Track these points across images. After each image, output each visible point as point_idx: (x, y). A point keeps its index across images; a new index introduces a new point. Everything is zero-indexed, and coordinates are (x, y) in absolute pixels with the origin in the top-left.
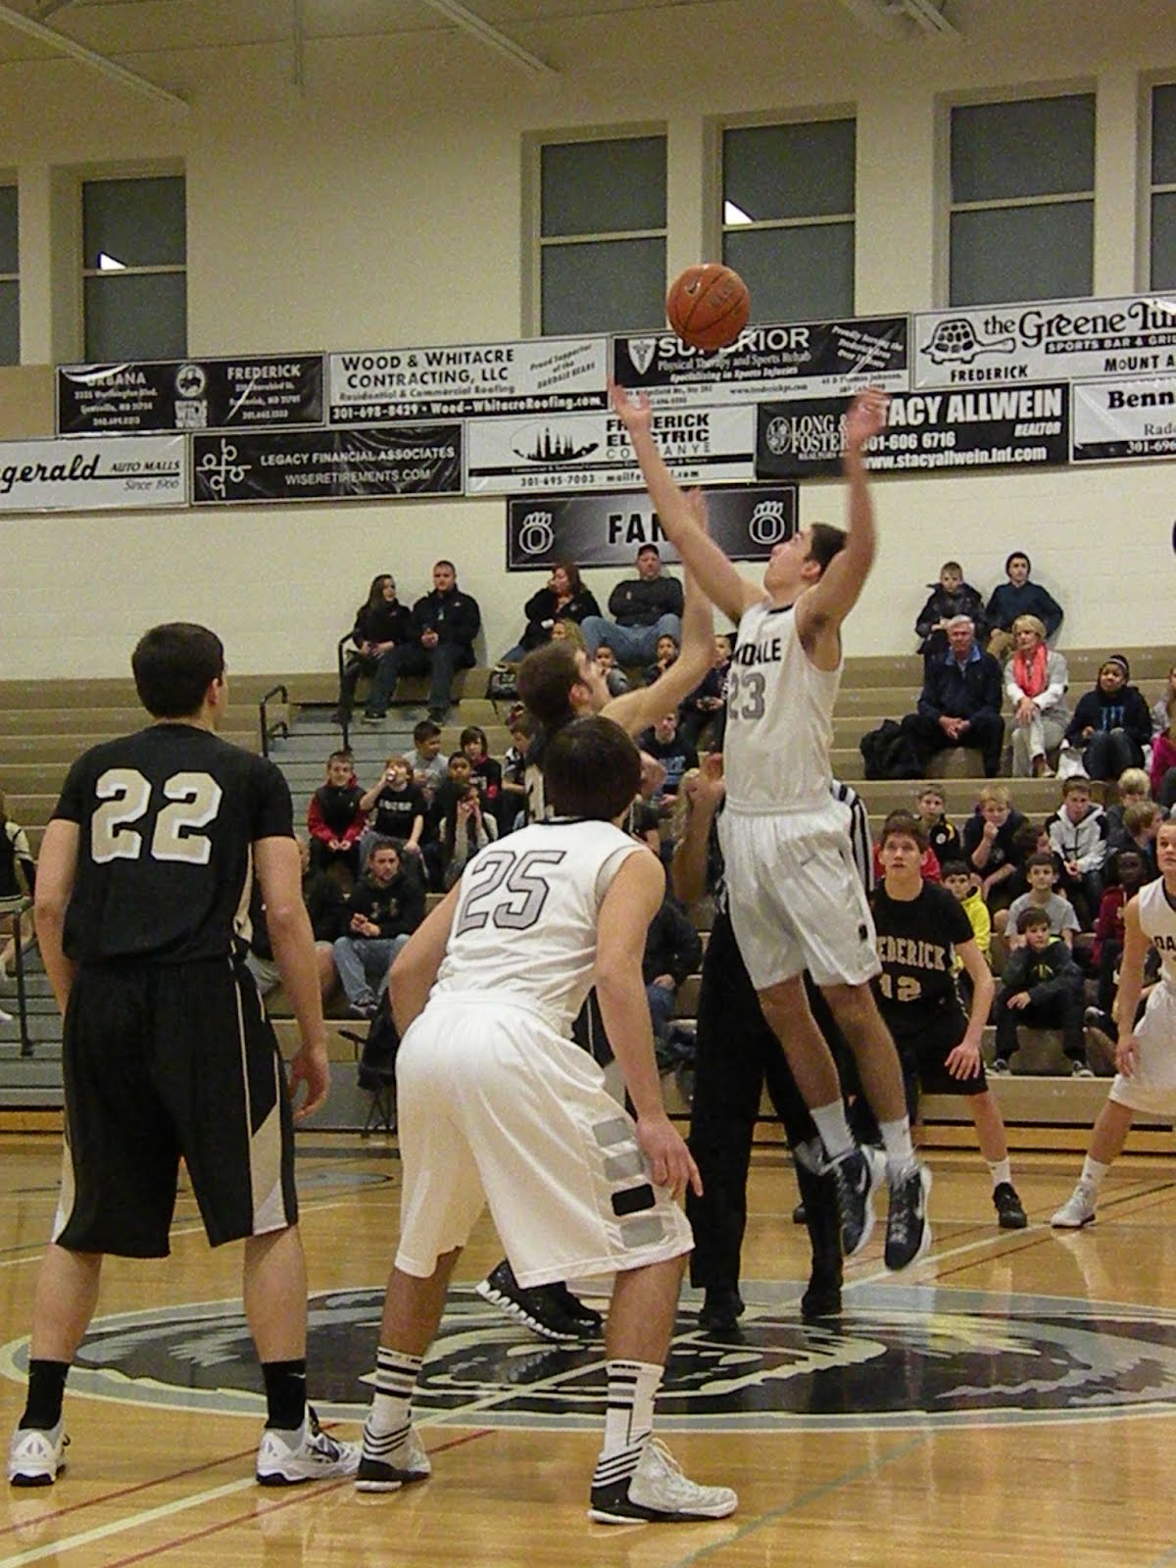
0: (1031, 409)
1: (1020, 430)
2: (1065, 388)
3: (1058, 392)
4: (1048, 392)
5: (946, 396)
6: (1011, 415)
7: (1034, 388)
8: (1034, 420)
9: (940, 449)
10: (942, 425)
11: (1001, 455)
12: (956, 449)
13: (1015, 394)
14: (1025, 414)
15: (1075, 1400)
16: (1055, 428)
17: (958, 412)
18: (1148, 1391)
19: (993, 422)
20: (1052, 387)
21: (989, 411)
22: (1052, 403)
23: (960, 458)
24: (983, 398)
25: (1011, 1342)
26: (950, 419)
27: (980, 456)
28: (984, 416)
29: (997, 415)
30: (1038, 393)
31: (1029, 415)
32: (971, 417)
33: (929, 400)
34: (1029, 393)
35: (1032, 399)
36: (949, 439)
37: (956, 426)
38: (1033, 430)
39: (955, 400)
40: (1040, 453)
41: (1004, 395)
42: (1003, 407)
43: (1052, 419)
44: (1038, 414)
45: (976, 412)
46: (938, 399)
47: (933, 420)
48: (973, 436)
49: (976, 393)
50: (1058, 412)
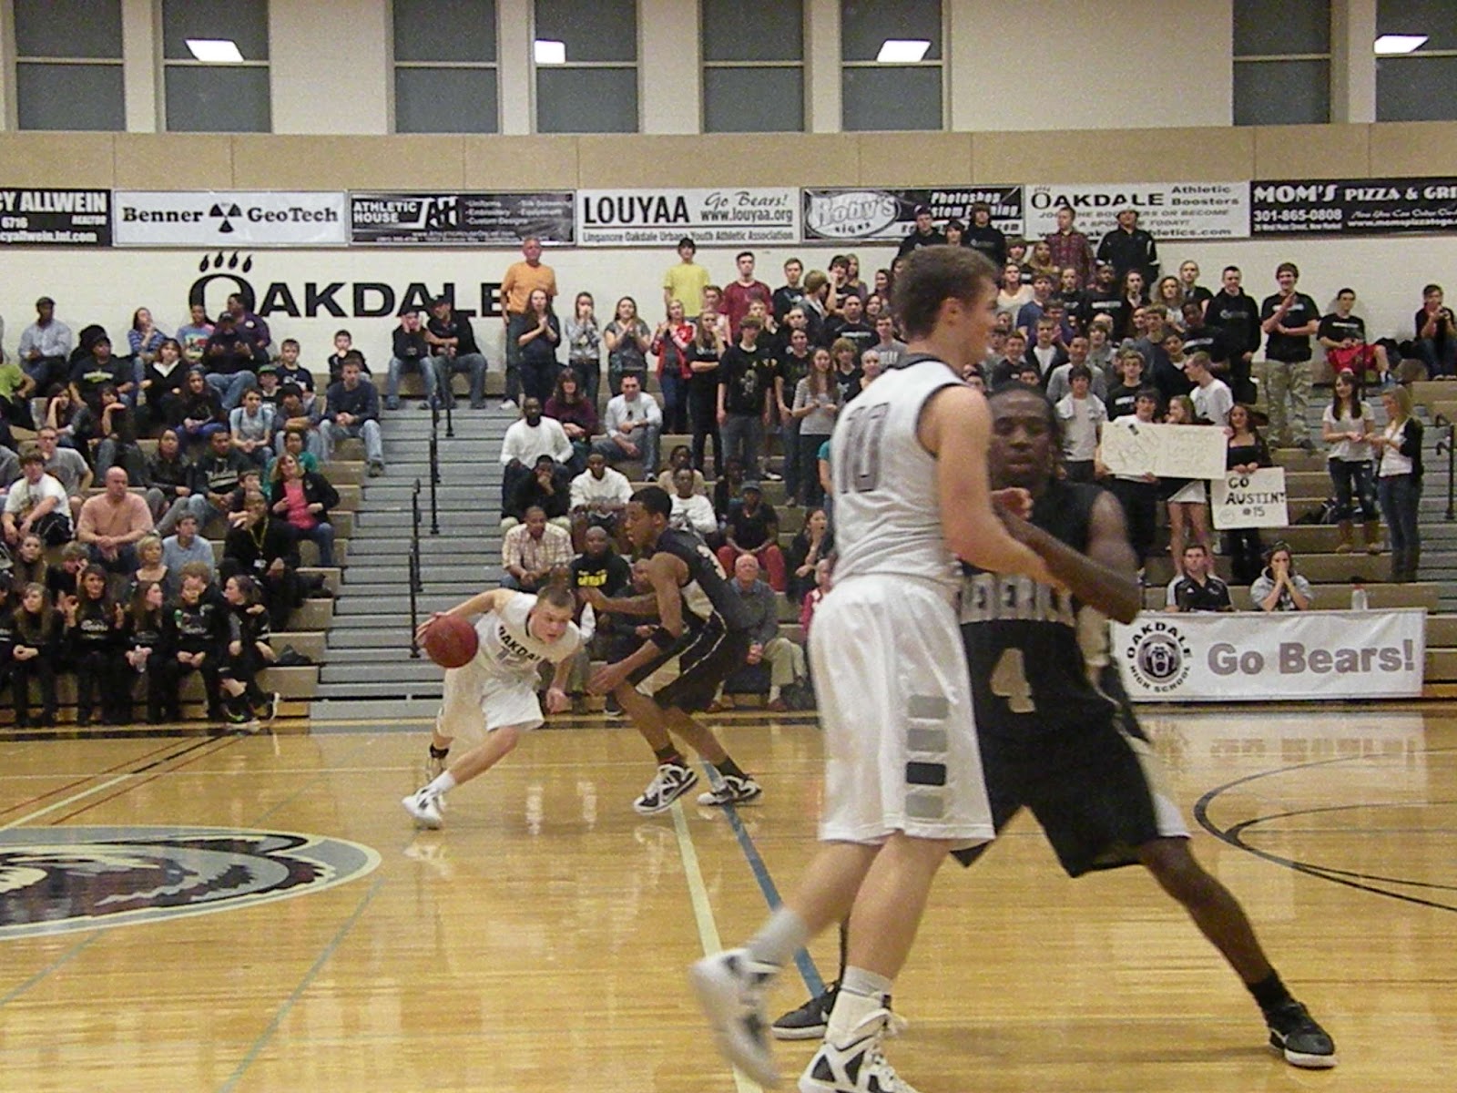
0: (84, 206)
1: (76, 220)
2: (108, 192)
3: (103, 195)
4: (96, 195)
5: (19, 192)
6: (69, 209)
7: (85, 191)
8: (86, 214)
9: (15, 230)
10: (17, 213)
11: (63, 237)
12: (28, 230)
13: (71, 195)
14: (79, 209)
15: (194, 898)
16: (102, 220)
17: (28, 203)
18: (242, 888)
19: (55, 213)
20: (99, 191)
21: (52, 205)
22: (99, 203)
23: (32, 237)
24: (47, 195)
25: (137, 860)
26: (23, 208)
27: (47, 237)
28: (48, 208)
29: (59, 209)
30: (89, 195)
31: (82, 210)
32: (39, 208)
33: (6, 194)
34: (82, 195)
35: (84, 199)
36: (23, 222)
37: (26, 214)
38: (85, 221)
39: (26, 196)
40: (92, 237)
41: (63, 195)
42: (63, 203)
43: (100, 214)
44: (89, 209)
45: (43, 204)
46: (13, 195)
47: (10, 208)
48: (40, 221)
49: (42, 191)
50: (103, 209)
